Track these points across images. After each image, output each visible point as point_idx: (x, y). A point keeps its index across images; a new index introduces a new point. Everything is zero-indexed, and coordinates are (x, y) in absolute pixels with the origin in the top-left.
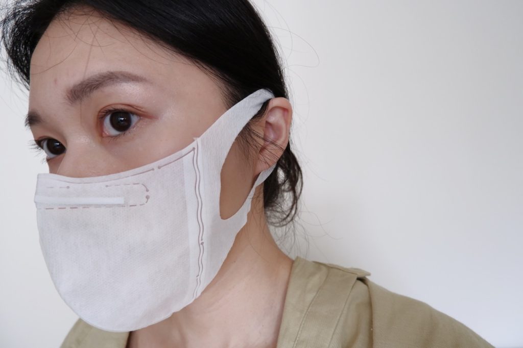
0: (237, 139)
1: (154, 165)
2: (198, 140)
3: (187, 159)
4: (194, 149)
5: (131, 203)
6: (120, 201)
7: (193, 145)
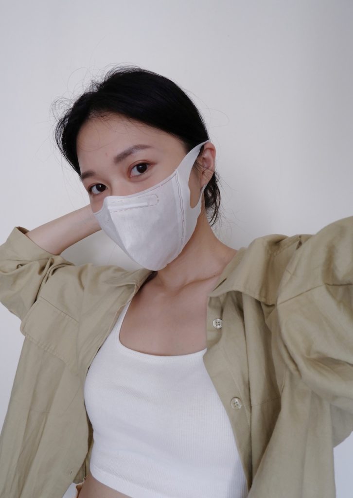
0: (192, 168)
1: (160, 184)
2: (177, 170)
3: (173, 180)
4: (175, 174)
5: (150, 204)
6: (145, 204)
7: (175, 172)
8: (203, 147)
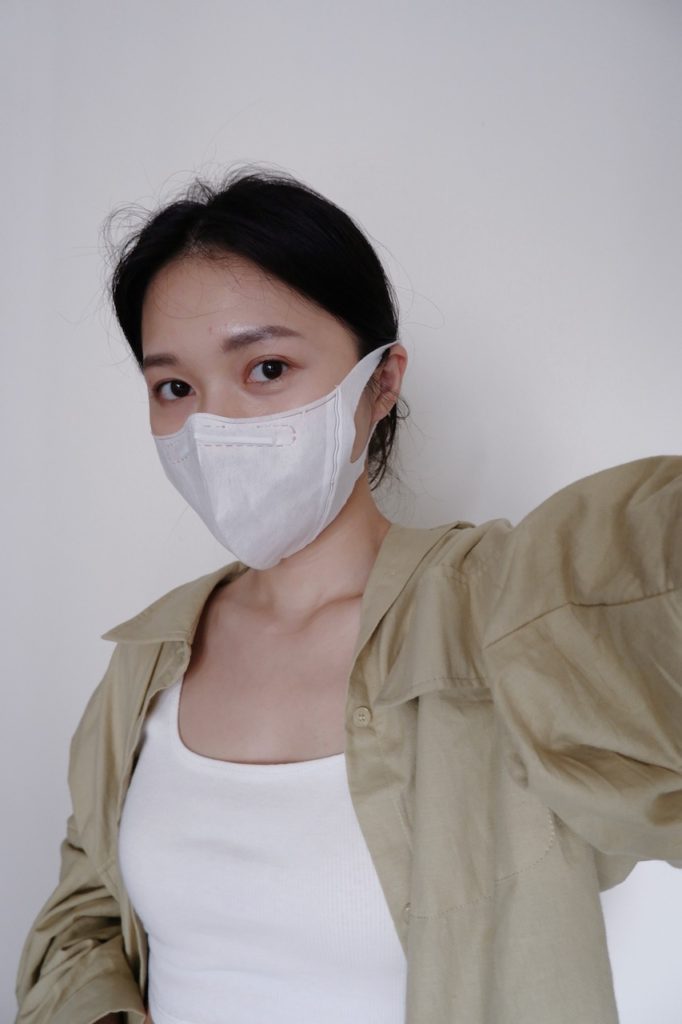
1: (303, 409)
2: (339, 387)
4: (335, 395)
6: (268, 440)
7: (335, 391)
8: (387, 351)
